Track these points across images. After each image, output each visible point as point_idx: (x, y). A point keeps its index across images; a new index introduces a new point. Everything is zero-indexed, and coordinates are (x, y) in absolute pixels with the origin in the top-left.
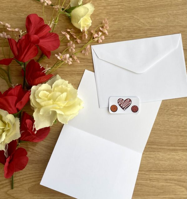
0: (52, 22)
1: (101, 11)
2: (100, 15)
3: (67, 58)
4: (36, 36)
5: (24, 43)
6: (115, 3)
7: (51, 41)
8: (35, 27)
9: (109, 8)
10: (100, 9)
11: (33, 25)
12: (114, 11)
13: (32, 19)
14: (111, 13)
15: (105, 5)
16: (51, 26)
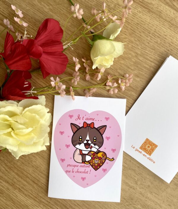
0: (69, 44)
1: (130, 56)
2: (127, 60)
3: (62, 89)
4: (40, 48)
5: (20, 49)
6: (151, 58)
7: (55, 62)
8: (47, 36)
9: (141, 58)
10: (130, 54)
11: (46, 33)
12: (144, 66)
13: (50, 26)
14: (139, 66)
15: (139, 53)
16: (64, 47)
